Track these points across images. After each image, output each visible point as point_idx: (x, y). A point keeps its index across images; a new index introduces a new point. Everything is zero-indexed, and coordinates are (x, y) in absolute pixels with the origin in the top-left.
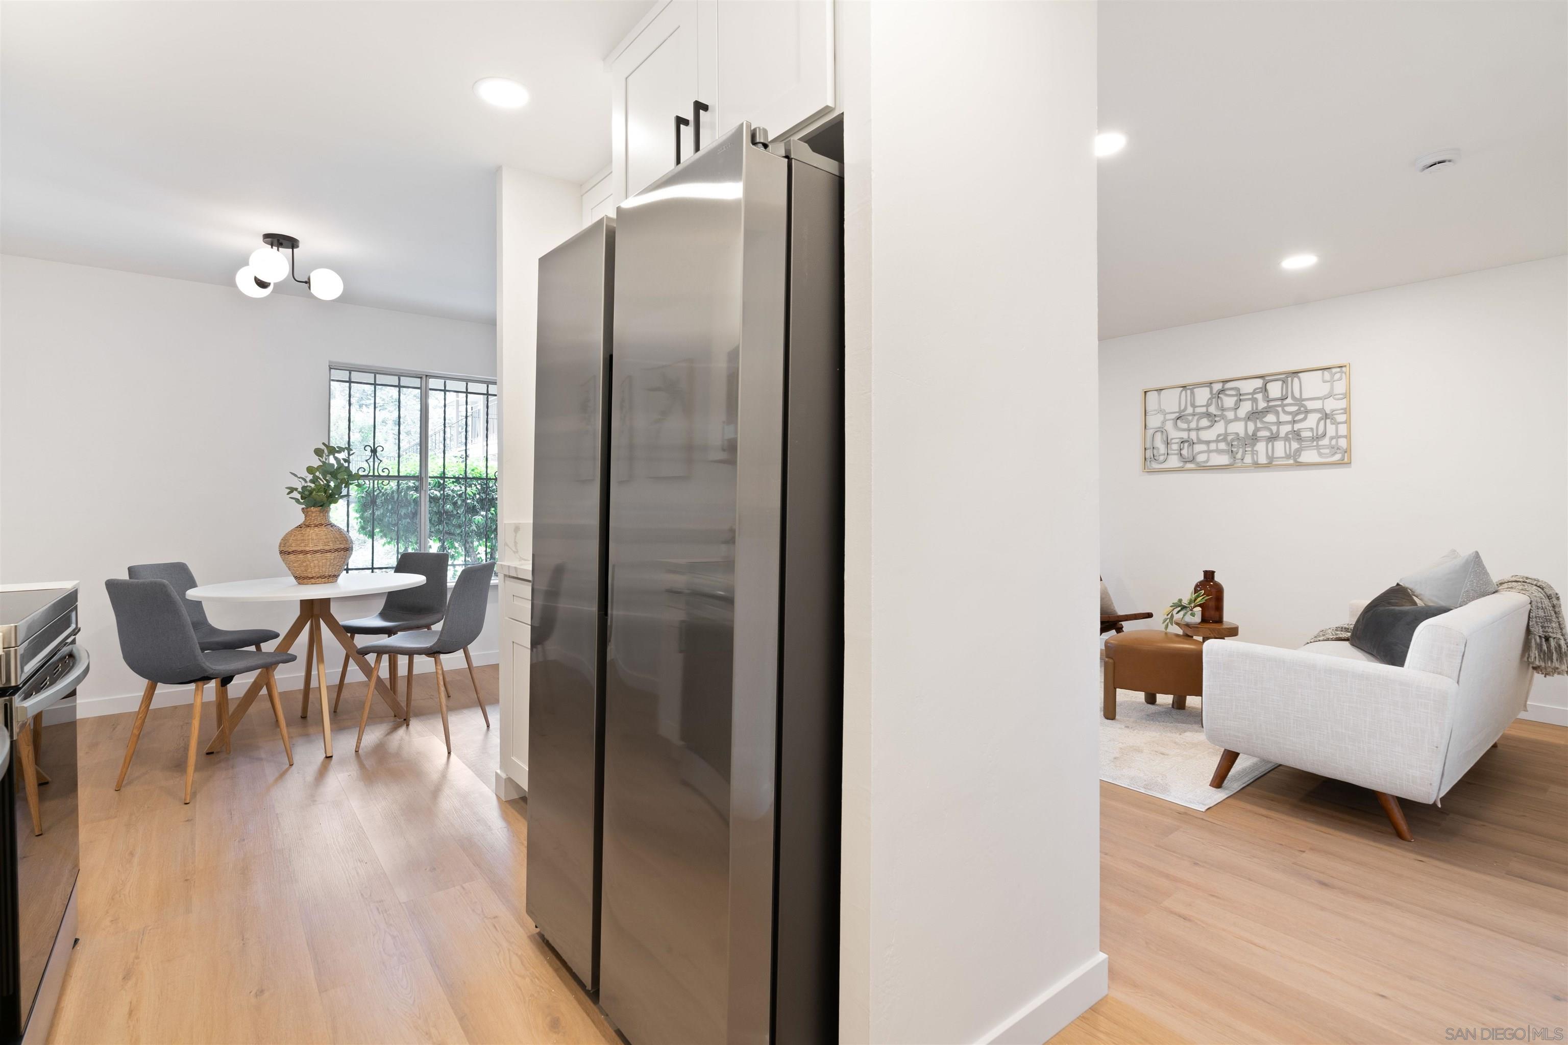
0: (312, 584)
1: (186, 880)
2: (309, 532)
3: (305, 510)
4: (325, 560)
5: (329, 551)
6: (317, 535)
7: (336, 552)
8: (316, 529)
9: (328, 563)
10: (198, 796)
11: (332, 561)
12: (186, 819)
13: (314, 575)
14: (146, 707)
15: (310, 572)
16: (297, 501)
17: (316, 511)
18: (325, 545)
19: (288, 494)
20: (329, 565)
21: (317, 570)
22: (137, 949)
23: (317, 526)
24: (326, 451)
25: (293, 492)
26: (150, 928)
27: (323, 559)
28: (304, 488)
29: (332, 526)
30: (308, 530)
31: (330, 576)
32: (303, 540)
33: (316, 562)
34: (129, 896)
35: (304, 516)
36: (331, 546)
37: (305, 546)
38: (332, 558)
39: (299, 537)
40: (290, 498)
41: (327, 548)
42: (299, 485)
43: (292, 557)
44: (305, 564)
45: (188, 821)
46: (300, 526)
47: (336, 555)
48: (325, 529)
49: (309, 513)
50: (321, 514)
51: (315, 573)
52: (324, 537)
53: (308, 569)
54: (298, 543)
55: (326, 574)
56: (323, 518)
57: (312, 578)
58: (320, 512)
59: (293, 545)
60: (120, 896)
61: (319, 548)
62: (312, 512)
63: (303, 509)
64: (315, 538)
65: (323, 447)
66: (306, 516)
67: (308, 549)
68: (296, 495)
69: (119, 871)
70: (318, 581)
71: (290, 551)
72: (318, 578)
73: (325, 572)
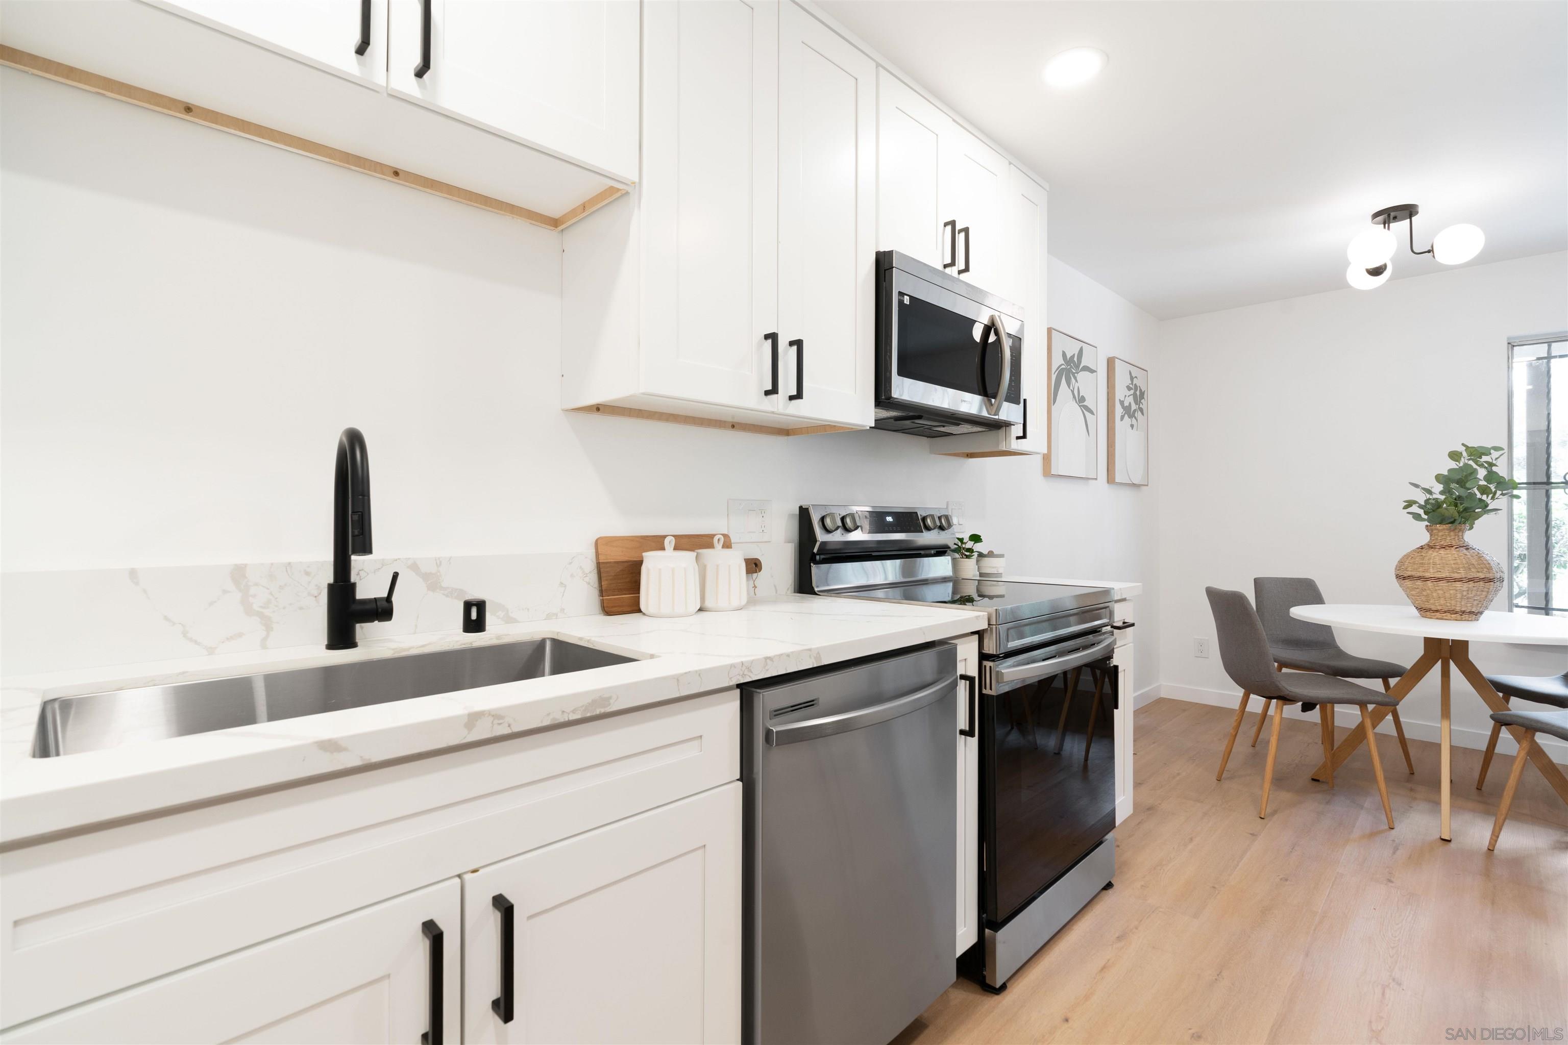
0: (1437, 619)
1: (1214, 887)
2: (1432, 554)
3: (1429, 528)
4: (1454, 591)
5: (1460, 580)
6: (1442, 559)
7: (1470, 582)
8: (1442, 551)
9: (1459, 596)
10: (1276, 816)
11: (1465, 593)
12: (1252, 833)
13: (1439, 608)
14: (1241, 711)
15: (1434, 604)
16: (1417, 517)
17: (1444, 529)
18: (1454, 572)
19: (1405, 508)
20: (1461, 598)
21: (1442, 602)
22: (1141, 921)
23: (1444, 548)
24: (1465, 454)
25: (1411, 506)
26: (1161, 910)
27: (1450, 590)
28: (1427, 501)
29: (1467, 549)
30: (1430, 552)
31: (1464, 612)
32: (1422, 563)
33: (1440, 592)
34: (1166, 874)
35: (1429, 536)
36: (1462, 574)
37: (1424, 572)
38: (1465, 588)
39: (1418, 560)
40: (1408, 513)
41: (1456, 576)
42: (1421, 498)
43: (1408, 583)
44: (1424, 593)
45: (1251, 834)
46: (1422, 548)
47: (1470, 586)
48: (1454, 552)
49: (1434, 532)
50: (1452, 533)
51: (1440, 605)
52: (1452, 562)
53: (1430, 600)
54: (1416, 566)
55: (1458, 608)
56: (1454, 538)
57: (1437, 611)
58: (1450, 530)
59: (1409, 569)
60: (1160, 870)
61: (1444, 575)
62: (1437, 529)
63: (1427, 526)
64: (1438, 562)
65: (1462, 449)
66: (1431, 535)
67: (1427, 575)
68: (1415, 509)
69: (1174, 848)
70: (1446, 616)
71: (1405, 575)
72: (1445, 612)
73: (1456, 606)
